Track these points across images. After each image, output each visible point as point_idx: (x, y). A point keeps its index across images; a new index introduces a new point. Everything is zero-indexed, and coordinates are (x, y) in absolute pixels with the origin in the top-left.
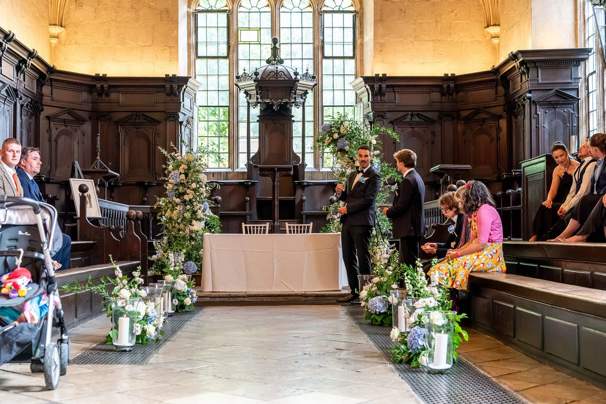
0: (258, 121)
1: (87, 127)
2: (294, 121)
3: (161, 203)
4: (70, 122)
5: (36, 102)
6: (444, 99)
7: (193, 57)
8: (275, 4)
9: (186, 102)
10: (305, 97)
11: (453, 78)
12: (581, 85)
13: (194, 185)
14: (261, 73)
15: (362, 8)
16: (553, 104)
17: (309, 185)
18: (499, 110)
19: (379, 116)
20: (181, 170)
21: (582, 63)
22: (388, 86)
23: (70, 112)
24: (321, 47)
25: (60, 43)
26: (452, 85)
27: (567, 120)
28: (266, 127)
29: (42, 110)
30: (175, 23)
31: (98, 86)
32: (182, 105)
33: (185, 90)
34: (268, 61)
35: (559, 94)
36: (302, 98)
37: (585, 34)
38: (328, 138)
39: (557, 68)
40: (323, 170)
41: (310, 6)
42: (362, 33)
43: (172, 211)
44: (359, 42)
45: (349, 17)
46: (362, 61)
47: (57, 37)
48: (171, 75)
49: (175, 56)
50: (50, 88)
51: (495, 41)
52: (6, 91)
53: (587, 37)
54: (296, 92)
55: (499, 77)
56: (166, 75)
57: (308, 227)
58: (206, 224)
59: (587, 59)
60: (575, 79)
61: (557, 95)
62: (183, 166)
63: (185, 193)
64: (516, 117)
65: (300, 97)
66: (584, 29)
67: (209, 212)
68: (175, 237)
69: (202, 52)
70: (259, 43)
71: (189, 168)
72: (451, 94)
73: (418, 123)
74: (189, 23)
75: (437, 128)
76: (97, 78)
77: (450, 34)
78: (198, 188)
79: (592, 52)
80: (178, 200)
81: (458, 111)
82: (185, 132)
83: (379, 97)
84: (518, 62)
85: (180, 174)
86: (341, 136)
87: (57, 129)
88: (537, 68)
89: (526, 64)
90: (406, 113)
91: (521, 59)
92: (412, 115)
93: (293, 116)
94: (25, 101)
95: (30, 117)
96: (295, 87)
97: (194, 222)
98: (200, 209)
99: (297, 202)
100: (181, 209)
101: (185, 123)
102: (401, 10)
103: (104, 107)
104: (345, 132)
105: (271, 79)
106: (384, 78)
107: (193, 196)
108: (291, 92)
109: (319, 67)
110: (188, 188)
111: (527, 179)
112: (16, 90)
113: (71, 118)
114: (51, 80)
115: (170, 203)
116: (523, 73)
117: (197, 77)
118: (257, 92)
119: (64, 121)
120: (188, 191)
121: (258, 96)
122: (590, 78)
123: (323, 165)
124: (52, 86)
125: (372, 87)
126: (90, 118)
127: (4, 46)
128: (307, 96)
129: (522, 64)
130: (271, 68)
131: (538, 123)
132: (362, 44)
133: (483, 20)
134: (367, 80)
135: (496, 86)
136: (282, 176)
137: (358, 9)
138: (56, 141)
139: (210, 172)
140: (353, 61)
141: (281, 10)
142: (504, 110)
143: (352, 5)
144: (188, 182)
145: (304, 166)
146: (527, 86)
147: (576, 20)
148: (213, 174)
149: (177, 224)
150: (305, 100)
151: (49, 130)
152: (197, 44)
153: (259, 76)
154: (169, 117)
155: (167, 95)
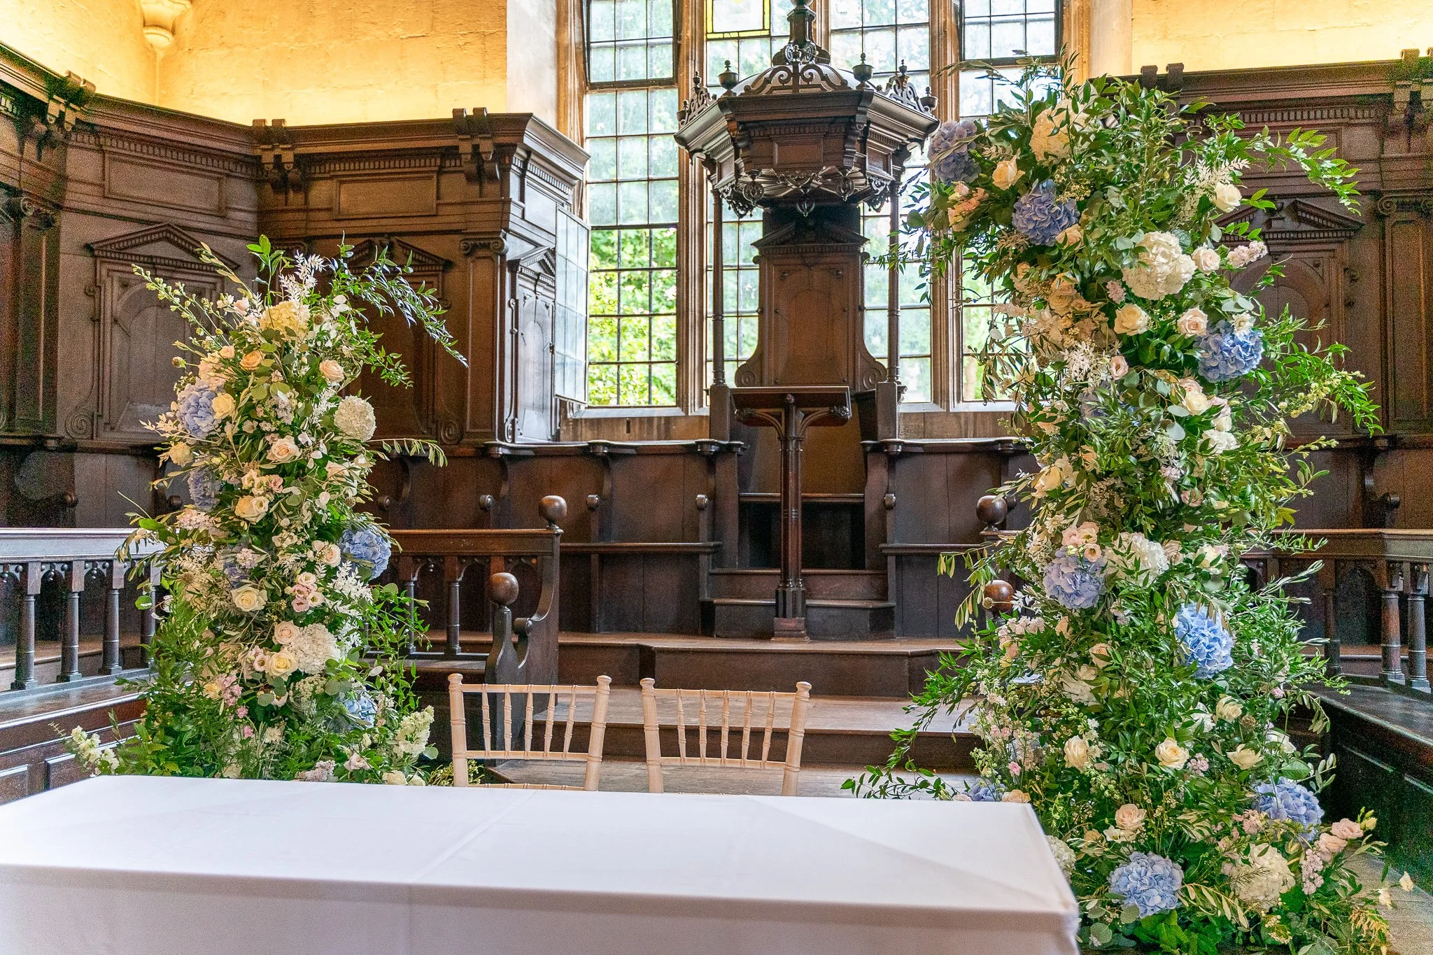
0: (756, 260)
2: (866, 256)
4: (174, 266)
6: (1391, 149)
7: (573, 83)
9: (537, 206)
10: (898, 168)
13: (287, 449)
14: (743, 84)
17: (909, 452)
24: (955, 31)
25: (178, 44)
28: (782, 278)
31: (269, 158)
32: (515, 211)
33: (523, 163)
36: (887, 169)
38: (966, 189)
40: (960, 407)
47: (173, 31)
48: (470, 112)
49: (498, 64)
50: (96, 157)
54: (864, 141)
56: (455, 111)
63: (240, 489)
65: (881, 164)
69: (601, 69)
70: (766, 33)
72: (1418, 130)
73: (1292, 239)
75: (1367, 251)
76: (261, 134)
82: (530, 297)
86: (1035, 170)
87: (125, 286)
93: (865, 240)
96: (859, 118)
97: (285, 632)
99: (871, 508)
101: (529, 266)
103: (289, 225)
105: (775, 93)
106: (1176, 80)
107: (277, 500)
108: (846, 139)
109: (949, 90)
114: (90, 128)
117: (587, 143)
118: (737, 149)
119: (153, 262)
120: (252, 477)
121: (739, 161)
123: (959, 394)
124: (101, 152)
136: (813, 424)
139: (619, 419)
145: (893, 393)
148: (628, 423)
151: (94, 290)
152: (586, 48)
153: (738, 91)
154: (475, 247)
155: (470, 179)
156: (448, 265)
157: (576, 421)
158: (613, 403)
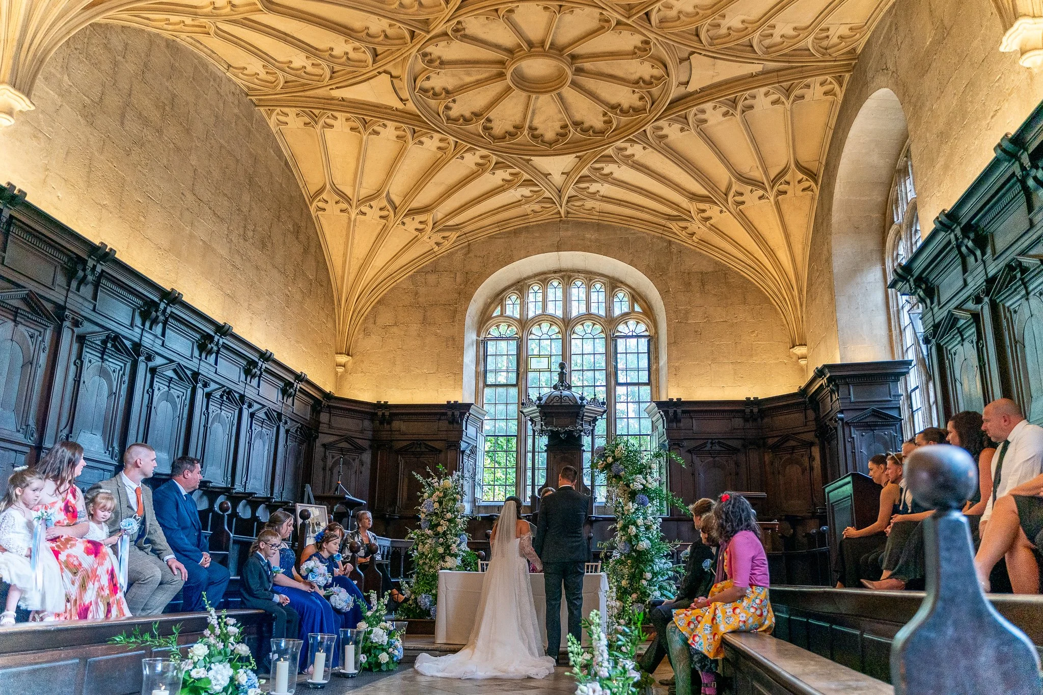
0: (546, 451)
1: (367, 457)
2: (584, 451)
3: (412, 535)
4: (348, 450)
5: (309, 429)
6: (748, 426)
7: (481, 385)
8: (566, 330)
9: (471, 431)
10: (594, 424)
11: (757, 402)
12: (902, 402)
13: (449, 515)
14: (544, 399)
15: (656, 332)
16: (869, 426)
17: (597, 520)
18: (810, 437)
19: (674, 444)
20: (434, 497)
21: (902, 378)
22: (684, 412)
23: (348, 439)
24: (614, 373)
25: (346, 371)
26: (756, 410)
27: (890, 443)
28: (555, 457)
29: (317, 437)
30: (461, 350)
31: (380, 413)
32: (464, 433)
33: (468, 417)
34: (555, 387)
35: (876, 413)
36: (590, 425)
37: (902, 345)
38: (602, 462)
39: (871, 384)
41: (602, 332)
42: (657, 358)
43: (424, 544)
44: (654, 367)
45: (644, 342)
46: (658, 387)
47: (344, 366)
48: (452, 402)
49: (460, 383)
50: (328, 415)
51: (803, 362)
52: (266, 413)
53: (905, 349)
54: (582, 418)
55: (807, 400)
56: (447, 401)
57: (596, 566)
58: (463, 561)
59: (908, 373)
60: (894, 396)
61: (873, 415)
62: (437, 493)
63: (438, 525)
64: (829, 443)
65: (588, 423)
66: (901, 340)
67: (464, 547)
68: (424, 575)
69: (491, 379)
70: (549, 370)
71: (444, 497)
72: (755, 420)
73: (719, 452)
74: (478, 351)
75: (742, 458)
76: (378, 406)
77: (751, 356)
78: (455, 518)
79: (913, 365)
80: (430, 532)
81: (764, 439)
82: (467, 462)
83: (675, 424)
84: (825, 379)
85: (435, 502)
86: (615, 459)
87: (333, 457)
88: (848, 384)
89: (835, 381)
90: (705, 441)
91: (828, 376)
92: (712, 443)
93: (583, 445)
94: (292, 426)
95: (300, 444)
96: (581, 412)
97: (448, 558)
98: (454, 543)
100: (434, 541)
101: (468, 452)
102: (696, 332)
103: (384, 435)
104: (620, 455)
105: (555, 404)
106: (679, 403)
107: (448, 527)
108: (576, 418)
109: (612, 393)
110: (443, 518)
111: (833, 506)
112: (279, 415)
113: (349, 446)
114: (329, 406)
115: (423, 535)
116: (832, 392)
117: (485, 406)
118: (541, 418)
119: (341, 450)
120: (442, 522)
121: (543, 423)
122: (913, 394)
124: (330, 413)
125: (666, 413)
126: (371, 447)
127: (260, 365)
128: (597, 423)
129: (830, 380)
130: (557, 393)
131: (854, 448)
132: (657, 370)
133: (788, 340)
134: (660, 405)
135: (805, 410)
137: (652, 334)
138: (331, 470)
139: (495, 506)
140: (648, 387)
141: (572, 337)
142: (816, 436)
143: (646, 330)
144: (443, 512)
145: (593, 499)
146: (837, 405)
147: (890, 330)
149: (428, 560)
150: (594, 427)
151: (324, 458)
152: (485, 372)
153: (543, 402)
154: (450, 446)
155: (450, 423)
156: (440, 451)
157: (479, 506)
158: (492, 500)
